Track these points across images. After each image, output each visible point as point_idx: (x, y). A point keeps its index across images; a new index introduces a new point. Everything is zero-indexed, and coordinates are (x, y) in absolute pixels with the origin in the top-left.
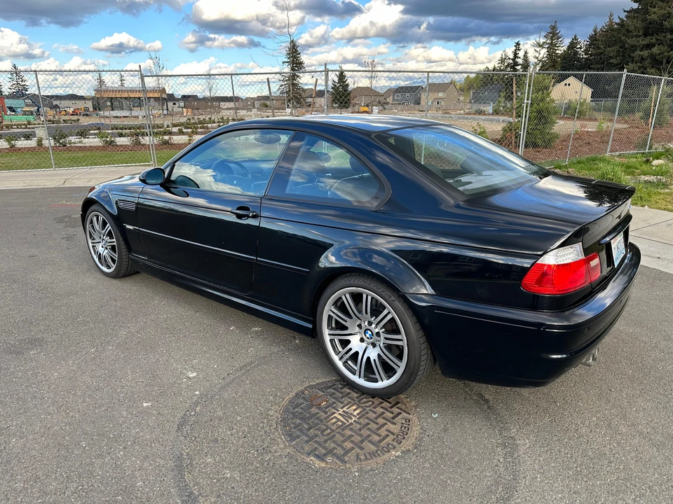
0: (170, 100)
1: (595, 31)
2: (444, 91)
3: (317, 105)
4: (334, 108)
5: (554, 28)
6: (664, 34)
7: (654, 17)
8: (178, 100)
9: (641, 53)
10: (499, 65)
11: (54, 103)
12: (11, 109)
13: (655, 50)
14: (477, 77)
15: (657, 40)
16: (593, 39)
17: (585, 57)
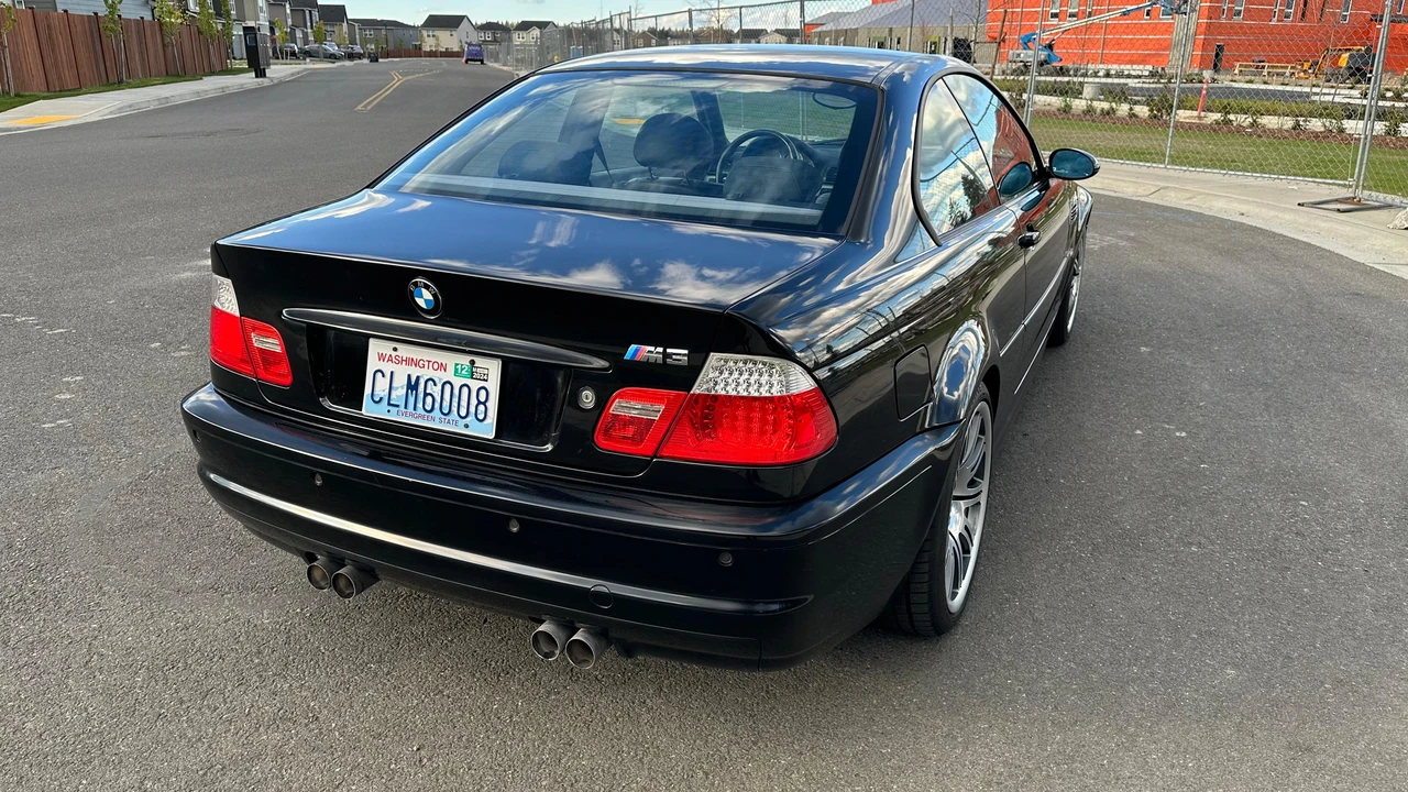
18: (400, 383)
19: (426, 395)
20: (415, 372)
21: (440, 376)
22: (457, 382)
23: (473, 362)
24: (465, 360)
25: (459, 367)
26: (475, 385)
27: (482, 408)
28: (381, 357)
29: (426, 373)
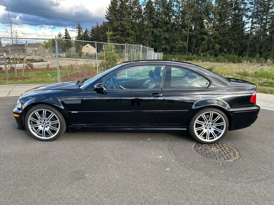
1: (93, 28)
2: (37, 47)
5: (79, 25)
6: (118, 32)
7: (115, 26)
9: (113, 37)
10: (58, 37)
13: (117, 37)
14: (49, 42)
15: (117, 33)
16: (93, 31)
17: (91, 37)
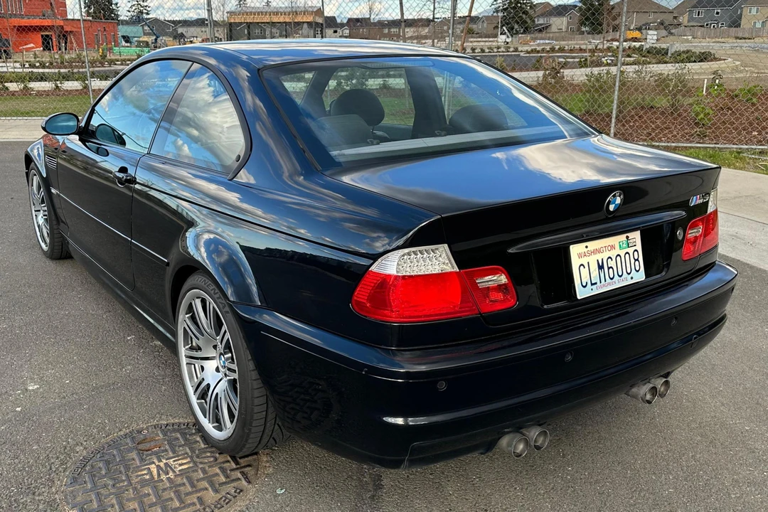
0: (329, 26)
3: (554, 29)
4: (583, 33)
8: (342, 25)
11: (180, 30)
12: (127, 39)
18: (594, 267)
19: (609, 268)
20: (599, 257)
21: (613, 254)
22: (622, 253)
23: (627, 237)
24: (622, 237)
25: (621, 243)
26: (631, 250)
27: (637, 262)
28: (580, 256)
29: (605, 255)
